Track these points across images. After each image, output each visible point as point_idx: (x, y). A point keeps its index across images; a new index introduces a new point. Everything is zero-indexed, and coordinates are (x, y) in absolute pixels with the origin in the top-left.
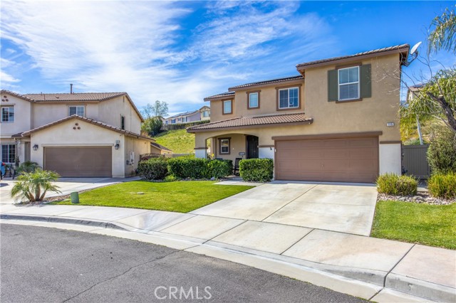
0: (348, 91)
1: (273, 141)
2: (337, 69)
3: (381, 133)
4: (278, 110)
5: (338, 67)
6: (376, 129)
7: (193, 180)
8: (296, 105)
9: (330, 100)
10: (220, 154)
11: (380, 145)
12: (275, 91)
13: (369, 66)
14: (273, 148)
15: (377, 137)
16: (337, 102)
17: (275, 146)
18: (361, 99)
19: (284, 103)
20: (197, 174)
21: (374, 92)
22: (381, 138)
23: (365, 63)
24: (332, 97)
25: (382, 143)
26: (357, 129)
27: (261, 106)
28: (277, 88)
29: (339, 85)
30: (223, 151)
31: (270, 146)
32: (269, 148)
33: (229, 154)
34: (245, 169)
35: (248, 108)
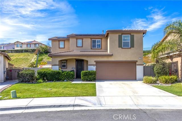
0: (126, 44)
1: (95, 63)
2: (122, 35)
3: (137, 61)
4: (91, 49)
5: (123, 34)
6: (135, 60)
7: (55, 82)
8: (100, 47)
9: (119, 47)
10: (61, 68)
11: (137, 66)
12: (90, 40)
13: (133, 35)
14: (95, 66)
15: (136, 63)
16: (122, 48)
17: (96, 65)
18: (130, 48)
19: (94, 46)
20: (56, 78)
21: (135, 46)
22: (137, 63)
23: (132, 34)
24: (120, 46)
25: (138, 65)
26: (129, 59)
27: (83, 46)
28: (91, 39)
29: (123, 41)
30: (63, 67)
31: (94, 65)
32: (93, 66)
33: (66, 68)
34: (85, 75)
35: (77, 47)
